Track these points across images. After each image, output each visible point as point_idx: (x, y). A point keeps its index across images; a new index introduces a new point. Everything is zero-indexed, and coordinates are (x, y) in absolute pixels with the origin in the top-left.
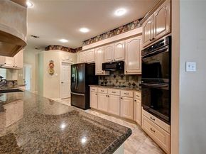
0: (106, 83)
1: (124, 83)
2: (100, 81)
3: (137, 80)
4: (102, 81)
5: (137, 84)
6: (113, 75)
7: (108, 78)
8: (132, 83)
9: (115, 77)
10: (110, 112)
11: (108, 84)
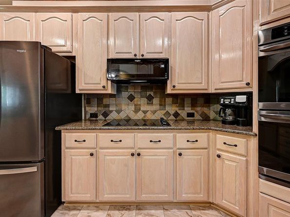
0: (105, 115)
1: (154, 112)
2: (87, 110)
3: (182, 106)
4: (93, 109)
5: (183, 114)
6: (125, 94)
7: (112, 101)
8: (172, 112)
9: (131, 98)
10: (144, 197)
11: (113, 116)
